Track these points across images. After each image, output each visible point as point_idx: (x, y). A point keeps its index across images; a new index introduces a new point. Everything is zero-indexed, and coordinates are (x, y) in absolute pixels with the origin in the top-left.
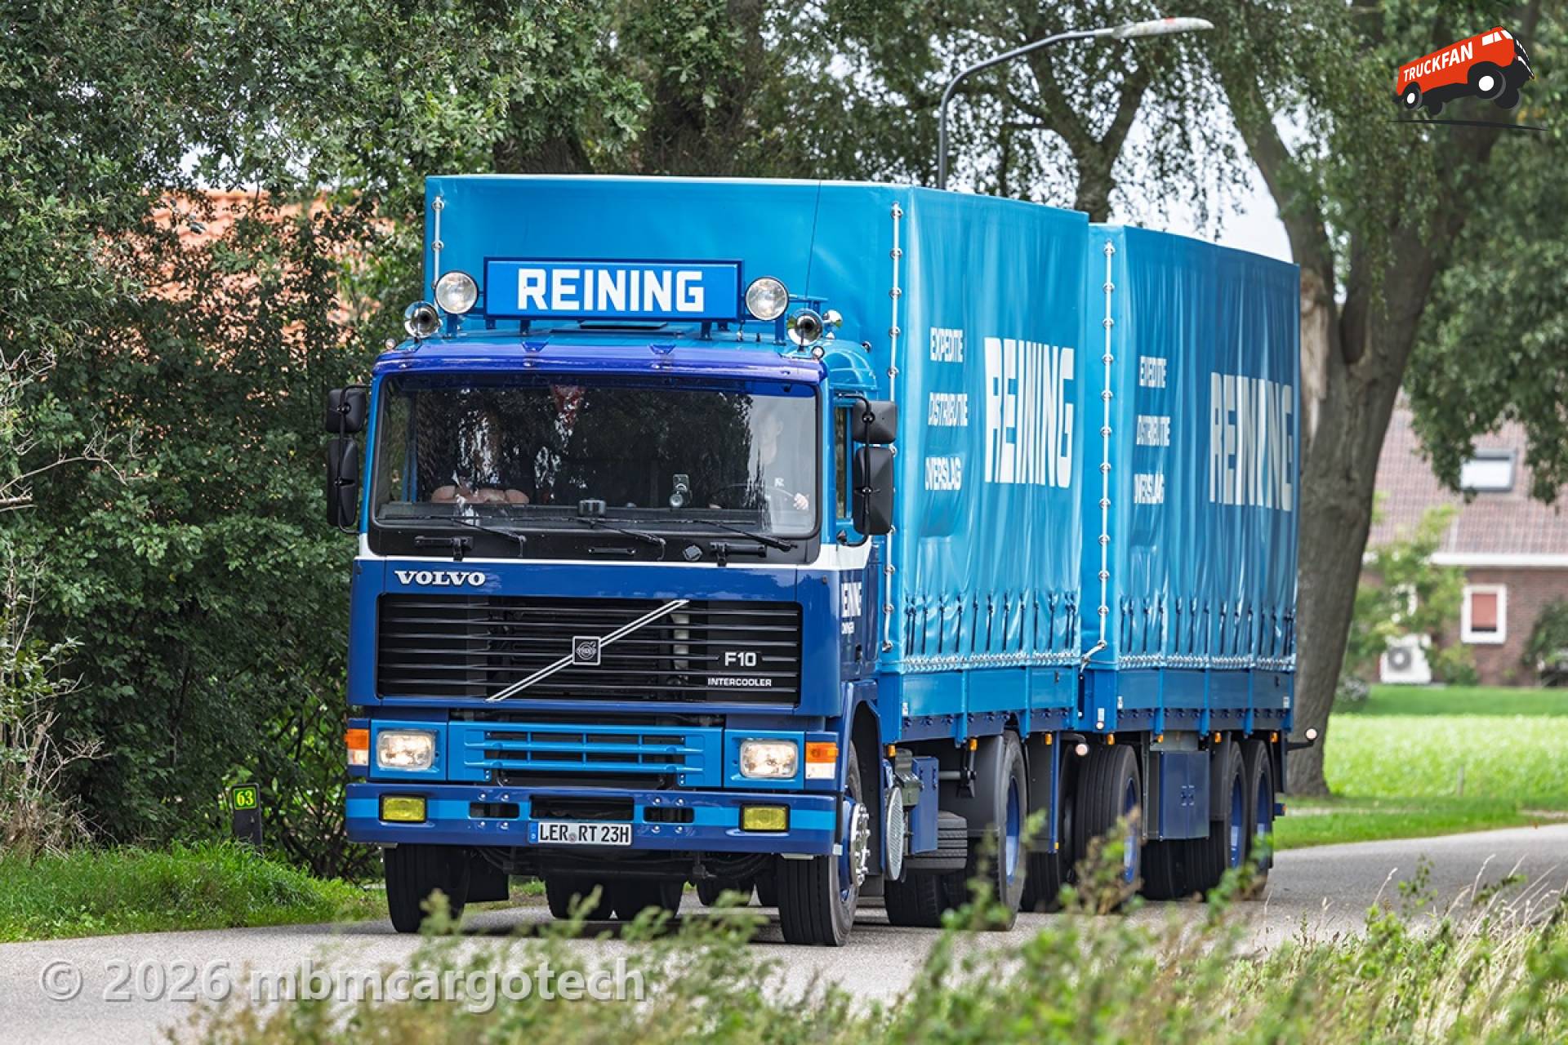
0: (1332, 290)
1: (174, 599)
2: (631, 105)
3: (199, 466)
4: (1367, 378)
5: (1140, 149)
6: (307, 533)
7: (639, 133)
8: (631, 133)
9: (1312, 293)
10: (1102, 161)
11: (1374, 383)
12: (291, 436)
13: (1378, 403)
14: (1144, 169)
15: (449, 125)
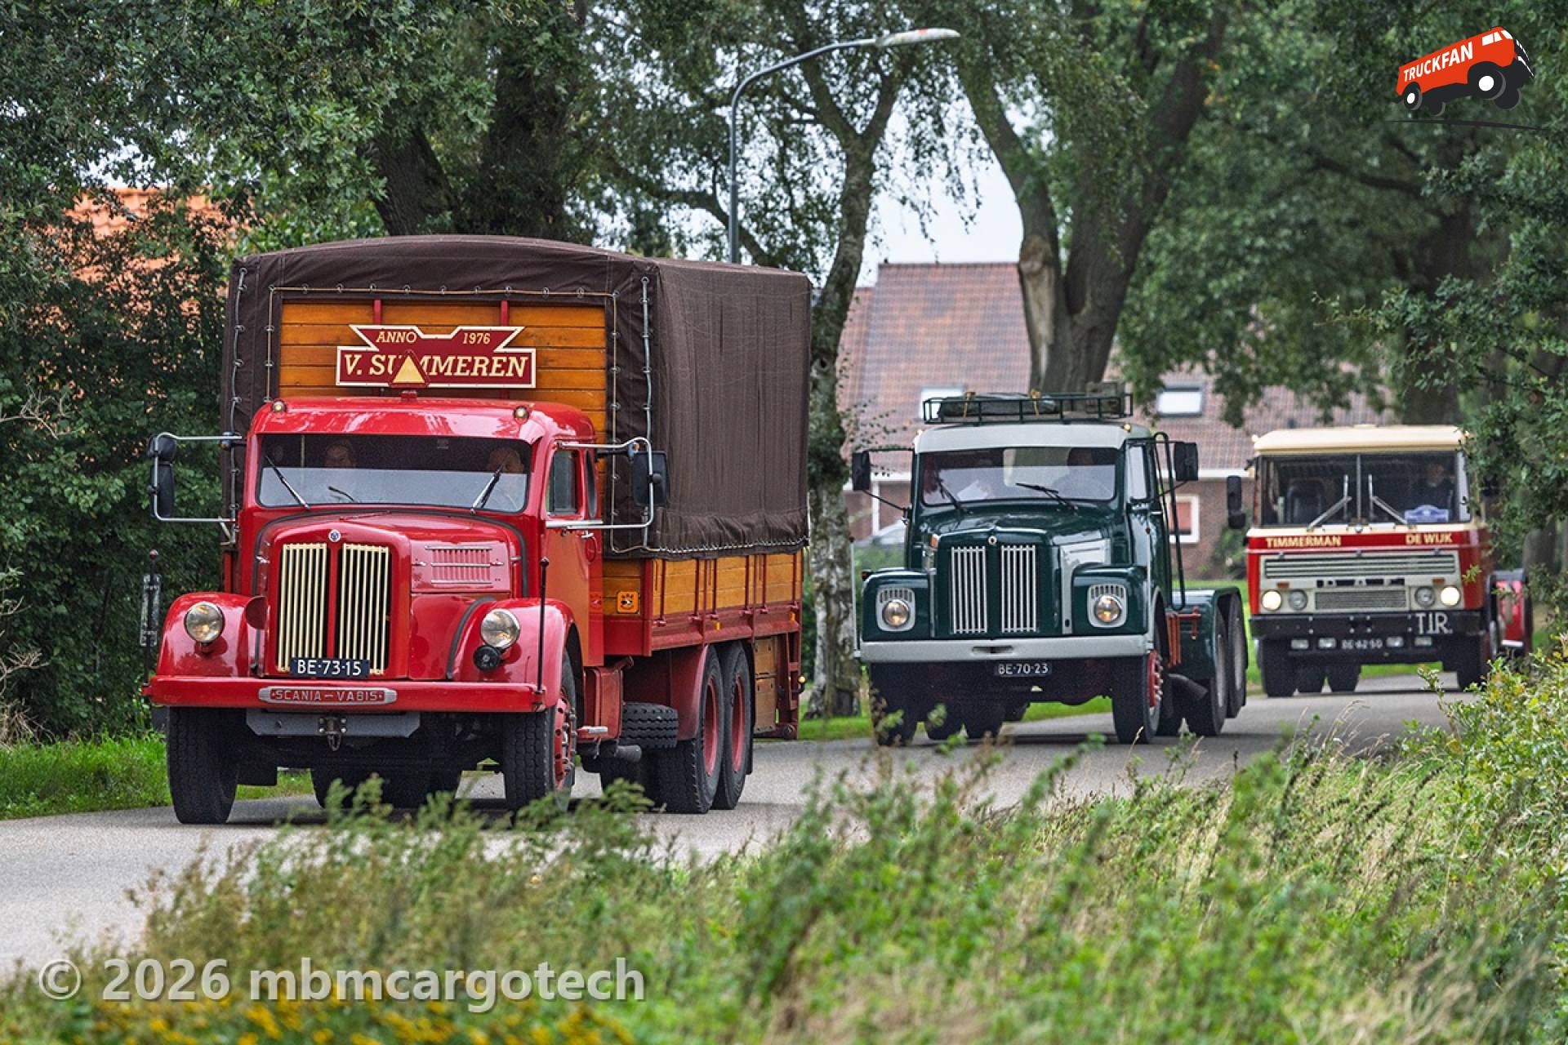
0: (1056, 250)
1: (96, 532)
2: (481, 103)
3: (115, 421)
4: (1088, 326)
5: (898, 136)
6: (207, 475)
7: (490, 125)
8: (483, 126)
9: (1040, 255)
10: (864, 150)
11: (1093, 330)
12: (193, 395)
13: (1098, 347)
14: (904, 152)
15: (329, 126)
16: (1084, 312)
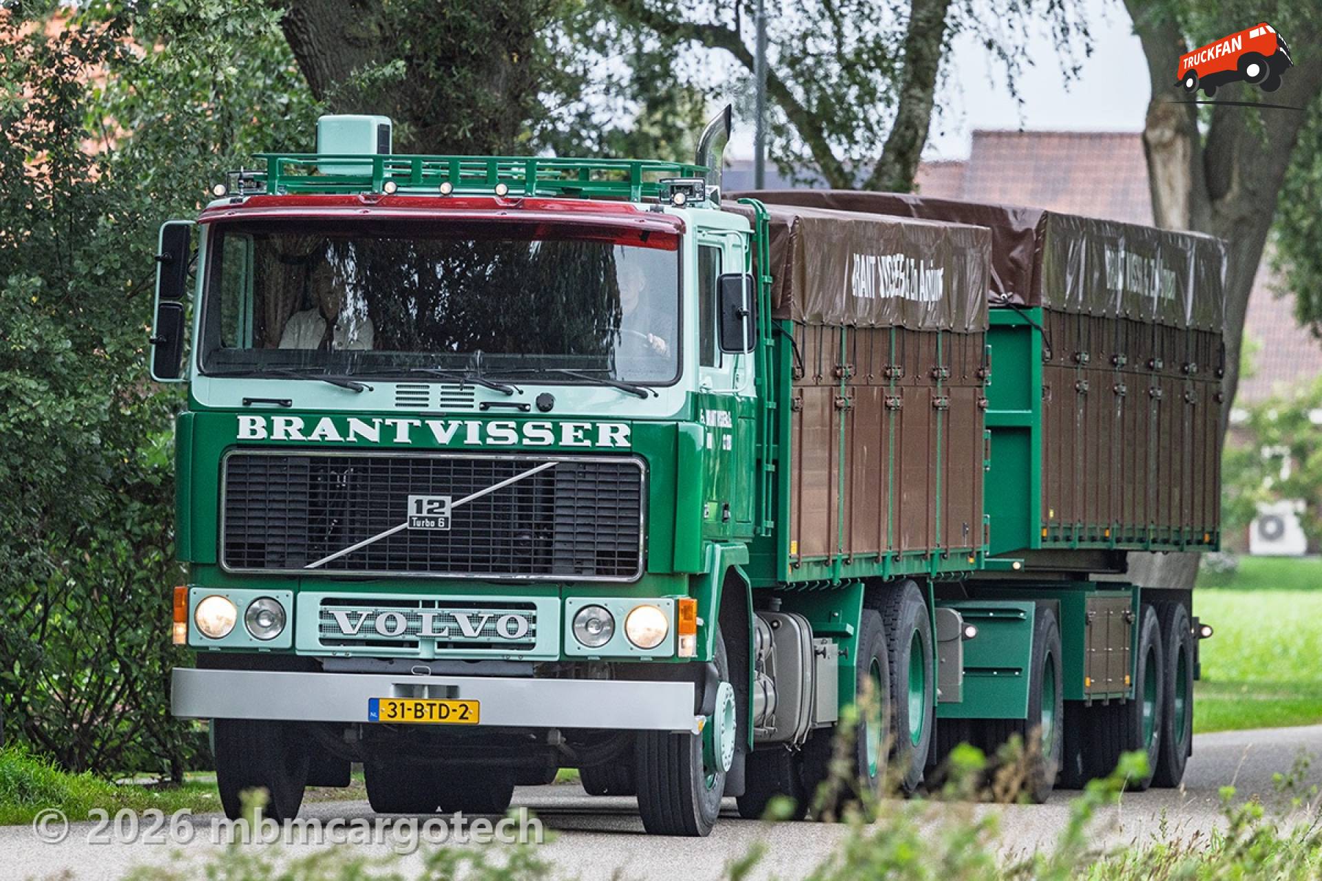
0: (1194, 118)
4: (1234, 216)
9: (1173, 122)
11: (1242, 220)
16: (1229, 197)
